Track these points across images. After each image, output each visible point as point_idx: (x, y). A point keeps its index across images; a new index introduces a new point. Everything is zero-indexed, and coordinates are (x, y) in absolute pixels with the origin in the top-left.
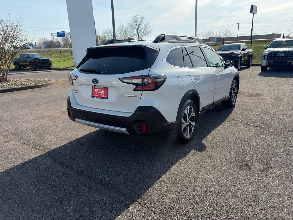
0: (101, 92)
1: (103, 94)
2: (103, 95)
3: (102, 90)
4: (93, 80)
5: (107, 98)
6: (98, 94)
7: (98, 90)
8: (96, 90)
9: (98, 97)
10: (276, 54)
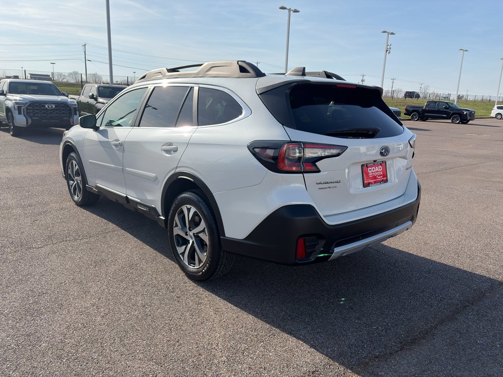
0: (377, 171)
1: (381, 175)
2: (382, 177)
3: (379, 167)
4: (382, 150)
5: (386, 181)
6: (375, 178)
7: (374, 170)
8: (370, 170)
9: (375, 182)
10: (42, 106)
